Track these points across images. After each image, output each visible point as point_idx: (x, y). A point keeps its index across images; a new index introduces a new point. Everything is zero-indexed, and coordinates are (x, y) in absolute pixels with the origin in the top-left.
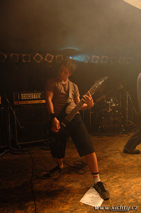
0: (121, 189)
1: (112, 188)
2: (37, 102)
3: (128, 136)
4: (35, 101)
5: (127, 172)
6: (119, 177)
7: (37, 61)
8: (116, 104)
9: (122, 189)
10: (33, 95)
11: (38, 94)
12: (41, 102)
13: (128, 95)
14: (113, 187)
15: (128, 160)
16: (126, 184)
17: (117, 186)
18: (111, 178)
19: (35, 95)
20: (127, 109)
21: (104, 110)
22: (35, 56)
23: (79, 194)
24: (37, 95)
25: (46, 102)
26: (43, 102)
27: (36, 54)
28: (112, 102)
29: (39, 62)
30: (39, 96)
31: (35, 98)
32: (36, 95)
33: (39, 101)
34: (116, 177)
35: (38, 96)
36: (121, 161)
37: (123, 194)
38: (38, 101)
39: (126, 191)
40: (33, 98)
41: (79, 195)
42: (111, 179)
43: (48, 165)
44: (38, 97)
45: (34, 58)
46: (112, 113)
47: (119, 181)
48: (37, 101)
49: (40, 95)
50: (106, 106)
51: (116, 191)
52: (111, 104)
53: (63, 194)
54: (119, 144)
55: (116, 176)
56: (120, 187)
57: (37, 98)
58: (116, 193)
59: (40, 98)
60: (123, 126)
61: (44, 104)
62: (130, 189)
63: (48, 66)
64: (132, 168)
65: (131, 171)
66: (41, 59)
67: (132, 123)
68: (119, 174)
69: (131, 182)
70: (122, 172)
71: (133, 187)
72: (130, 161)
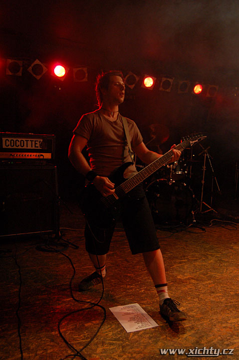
0: (193, 332)
1: (176, 329)
2: (33, 156)
3: (202, 231)
4: (29, 154)
5: (205, 300)
6: (189, 309)
7: (34, 75)
8: (184, 171)
9: (197, 333)
10: (25, 142)
11: (35, 141)
12: (42, 157)
13: (207, 156)
14: (179, 327)
15: (204, 278)
16: (203, 324)
17: (187, 326)
19: (29, 143)
20: (203, 182)
21: (161, 181)
22: (32, 65)
23: (115, 340)
25: (52, 156)
26: (45, 158)
27: (34, 61)
28: (176, 167)
29: (38, 77)
30: (38, 145)
31: (29, 147)
32: (32, 141)
33: (38, 154)
35: (35, 144)
36: (192, 279)
37: (197, 342)
38: (35, 154)
39: (203, 336)
40: (25, 147)
44: (35, 147)
45: (31, 68)
46: (176, 188)
47: (189, 316)
48: (32, 154)
49: (40, 142)
50: (164, 174)
51: (185, 336)
52: (175, 170)
53: (83, 339)
54: (187, 246)
56: (192, 328)
57: (34, 148)
58: (185, 339)
59: (39, 148)
60: (193, 213)
61: (47, 160)
62: (210, 332)
63: (56, 87)
64: (213, 292)
65: (212, 299)
66: (44, 72)
67: (209, 209)
68: (189, 303)
69: (213, 319)
70: (195, 300)
71: (216, 329)
72: (209, 280)
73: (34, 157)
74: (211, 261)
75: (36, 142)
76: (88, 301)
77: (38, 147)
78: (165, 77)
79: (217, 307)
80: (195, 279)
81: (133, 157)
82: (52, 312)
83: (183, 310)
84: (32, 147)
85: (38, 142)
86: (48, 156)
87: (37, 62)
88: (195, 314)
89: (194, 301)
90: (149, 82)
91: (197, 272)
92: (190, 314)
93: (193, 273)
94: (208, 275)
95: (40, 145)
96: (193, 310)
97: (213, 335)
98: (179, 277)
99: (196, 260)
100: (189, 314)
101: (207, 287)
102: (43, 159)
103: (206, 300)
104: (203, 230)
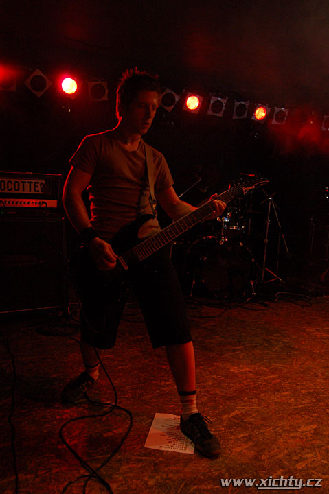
0: (250, 443)
1: (228, 440)
2: (32, 203)
3: (264, 308)
4: (27, 201)
5: (267, 401)
6: (246, 413)
7: (34, 92)
8: (240, 226)
9: (255, 445)
11: (35, 183)
12: (44, 205)
13: (272, 206)
14: (231, 438)
15: (266, 371)
16: (264, 432)
17: (242, 435)
18: (225, 414)
19: (27, 185)
20: (266, 241)
21: (209, 239)
22: (31, 77)
23: (144, 456)
24: (32, 185)
25: (58, 204)
26: (48, 206)
27: (33, 72)
28: (229, 220)
29: (40, 94)
30: (38, 189)
31: (27, 191)
32: (30, 183)
33: (38, 201)
34: (239, 413)
35: (35, 187)
36: (250, 372)
37: (256, 458)
38: (34, 201)
39: (264, 449)
40: (21, 191)
41: (143, 458)
42: (225, 417)
43: (55, 376)
44: (35, 191)
45: (28, 80)
46: (230, 249)
47: (245, 423)
48: (31, 201)
49: (41, 184)
51: (239, 449)
52: (228, 224)
53: (101, 455)
54: (243, 328)
55: (238, 410)
56: (248, 439)
57: (33, 192)
58: (240, 453)
59: (40, 193)
60: (252, 284)
61: (51, 209)
62: (273, 443)
63: (63, 107)
64: (278, 391)
65: (276, 400)
66: (48, 86)
67: (274, 277)
68: (245, 406)
69: (278, 427)
70: (253, 400)
71: (281, 440)
72: (272, 374)
73: (34, 206)
74: (276, 348)
75: (36, 185)
76: (108, 402)
77: (38, 191)
78: (215, 96)
79: (284, 410)
80: (254, 373)
81: (154, 206)
82: (58, 417)
83: (238, 415)
84: (30, 191)
85: (38, 185)
86: (52, 203)
87: (38, 73)
88: (253, 420)
89: (252, 402)
90: (193, 103)
91: (256, 363)
92: (248, 419)
93: (251, 364)
94: (272, 367)
95: (42, 189)
96: (250, 415)
97: (278, 448)
98: (232, 370)
99: (256, 347)
100: (245, 420)
101: (271, 383)
102: (46, 208)
103: (269, 401)
104: (266, 306)
